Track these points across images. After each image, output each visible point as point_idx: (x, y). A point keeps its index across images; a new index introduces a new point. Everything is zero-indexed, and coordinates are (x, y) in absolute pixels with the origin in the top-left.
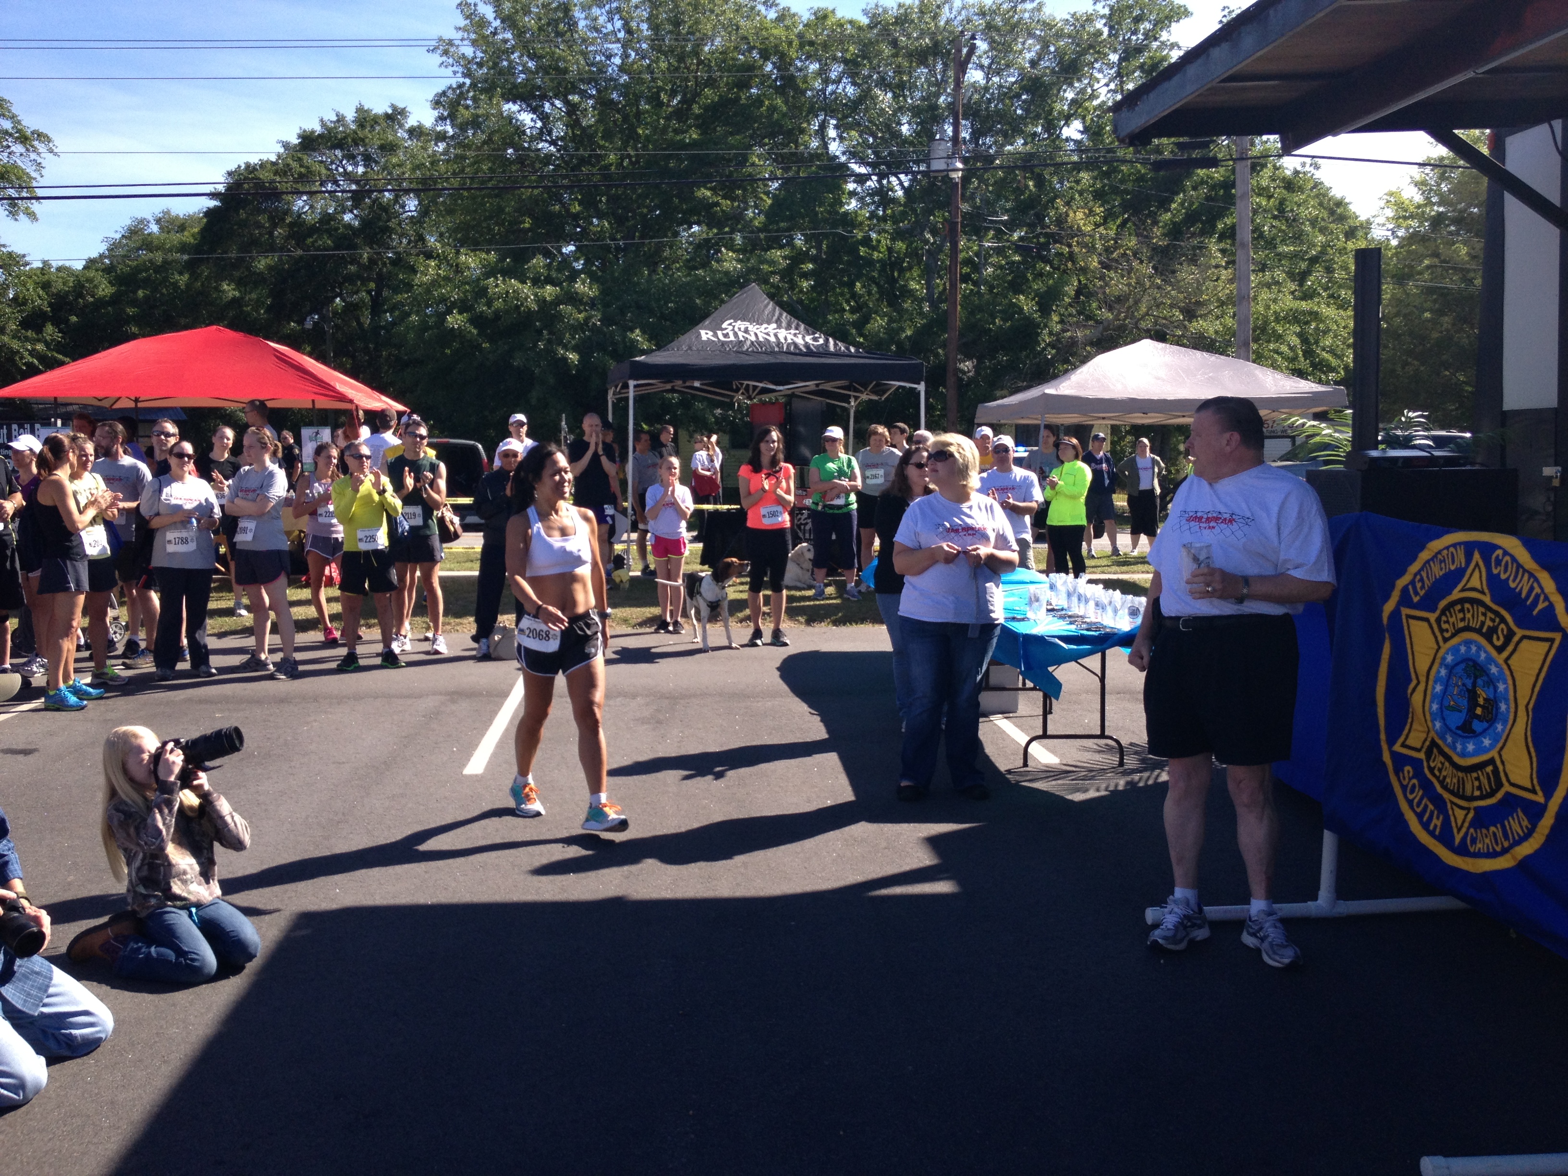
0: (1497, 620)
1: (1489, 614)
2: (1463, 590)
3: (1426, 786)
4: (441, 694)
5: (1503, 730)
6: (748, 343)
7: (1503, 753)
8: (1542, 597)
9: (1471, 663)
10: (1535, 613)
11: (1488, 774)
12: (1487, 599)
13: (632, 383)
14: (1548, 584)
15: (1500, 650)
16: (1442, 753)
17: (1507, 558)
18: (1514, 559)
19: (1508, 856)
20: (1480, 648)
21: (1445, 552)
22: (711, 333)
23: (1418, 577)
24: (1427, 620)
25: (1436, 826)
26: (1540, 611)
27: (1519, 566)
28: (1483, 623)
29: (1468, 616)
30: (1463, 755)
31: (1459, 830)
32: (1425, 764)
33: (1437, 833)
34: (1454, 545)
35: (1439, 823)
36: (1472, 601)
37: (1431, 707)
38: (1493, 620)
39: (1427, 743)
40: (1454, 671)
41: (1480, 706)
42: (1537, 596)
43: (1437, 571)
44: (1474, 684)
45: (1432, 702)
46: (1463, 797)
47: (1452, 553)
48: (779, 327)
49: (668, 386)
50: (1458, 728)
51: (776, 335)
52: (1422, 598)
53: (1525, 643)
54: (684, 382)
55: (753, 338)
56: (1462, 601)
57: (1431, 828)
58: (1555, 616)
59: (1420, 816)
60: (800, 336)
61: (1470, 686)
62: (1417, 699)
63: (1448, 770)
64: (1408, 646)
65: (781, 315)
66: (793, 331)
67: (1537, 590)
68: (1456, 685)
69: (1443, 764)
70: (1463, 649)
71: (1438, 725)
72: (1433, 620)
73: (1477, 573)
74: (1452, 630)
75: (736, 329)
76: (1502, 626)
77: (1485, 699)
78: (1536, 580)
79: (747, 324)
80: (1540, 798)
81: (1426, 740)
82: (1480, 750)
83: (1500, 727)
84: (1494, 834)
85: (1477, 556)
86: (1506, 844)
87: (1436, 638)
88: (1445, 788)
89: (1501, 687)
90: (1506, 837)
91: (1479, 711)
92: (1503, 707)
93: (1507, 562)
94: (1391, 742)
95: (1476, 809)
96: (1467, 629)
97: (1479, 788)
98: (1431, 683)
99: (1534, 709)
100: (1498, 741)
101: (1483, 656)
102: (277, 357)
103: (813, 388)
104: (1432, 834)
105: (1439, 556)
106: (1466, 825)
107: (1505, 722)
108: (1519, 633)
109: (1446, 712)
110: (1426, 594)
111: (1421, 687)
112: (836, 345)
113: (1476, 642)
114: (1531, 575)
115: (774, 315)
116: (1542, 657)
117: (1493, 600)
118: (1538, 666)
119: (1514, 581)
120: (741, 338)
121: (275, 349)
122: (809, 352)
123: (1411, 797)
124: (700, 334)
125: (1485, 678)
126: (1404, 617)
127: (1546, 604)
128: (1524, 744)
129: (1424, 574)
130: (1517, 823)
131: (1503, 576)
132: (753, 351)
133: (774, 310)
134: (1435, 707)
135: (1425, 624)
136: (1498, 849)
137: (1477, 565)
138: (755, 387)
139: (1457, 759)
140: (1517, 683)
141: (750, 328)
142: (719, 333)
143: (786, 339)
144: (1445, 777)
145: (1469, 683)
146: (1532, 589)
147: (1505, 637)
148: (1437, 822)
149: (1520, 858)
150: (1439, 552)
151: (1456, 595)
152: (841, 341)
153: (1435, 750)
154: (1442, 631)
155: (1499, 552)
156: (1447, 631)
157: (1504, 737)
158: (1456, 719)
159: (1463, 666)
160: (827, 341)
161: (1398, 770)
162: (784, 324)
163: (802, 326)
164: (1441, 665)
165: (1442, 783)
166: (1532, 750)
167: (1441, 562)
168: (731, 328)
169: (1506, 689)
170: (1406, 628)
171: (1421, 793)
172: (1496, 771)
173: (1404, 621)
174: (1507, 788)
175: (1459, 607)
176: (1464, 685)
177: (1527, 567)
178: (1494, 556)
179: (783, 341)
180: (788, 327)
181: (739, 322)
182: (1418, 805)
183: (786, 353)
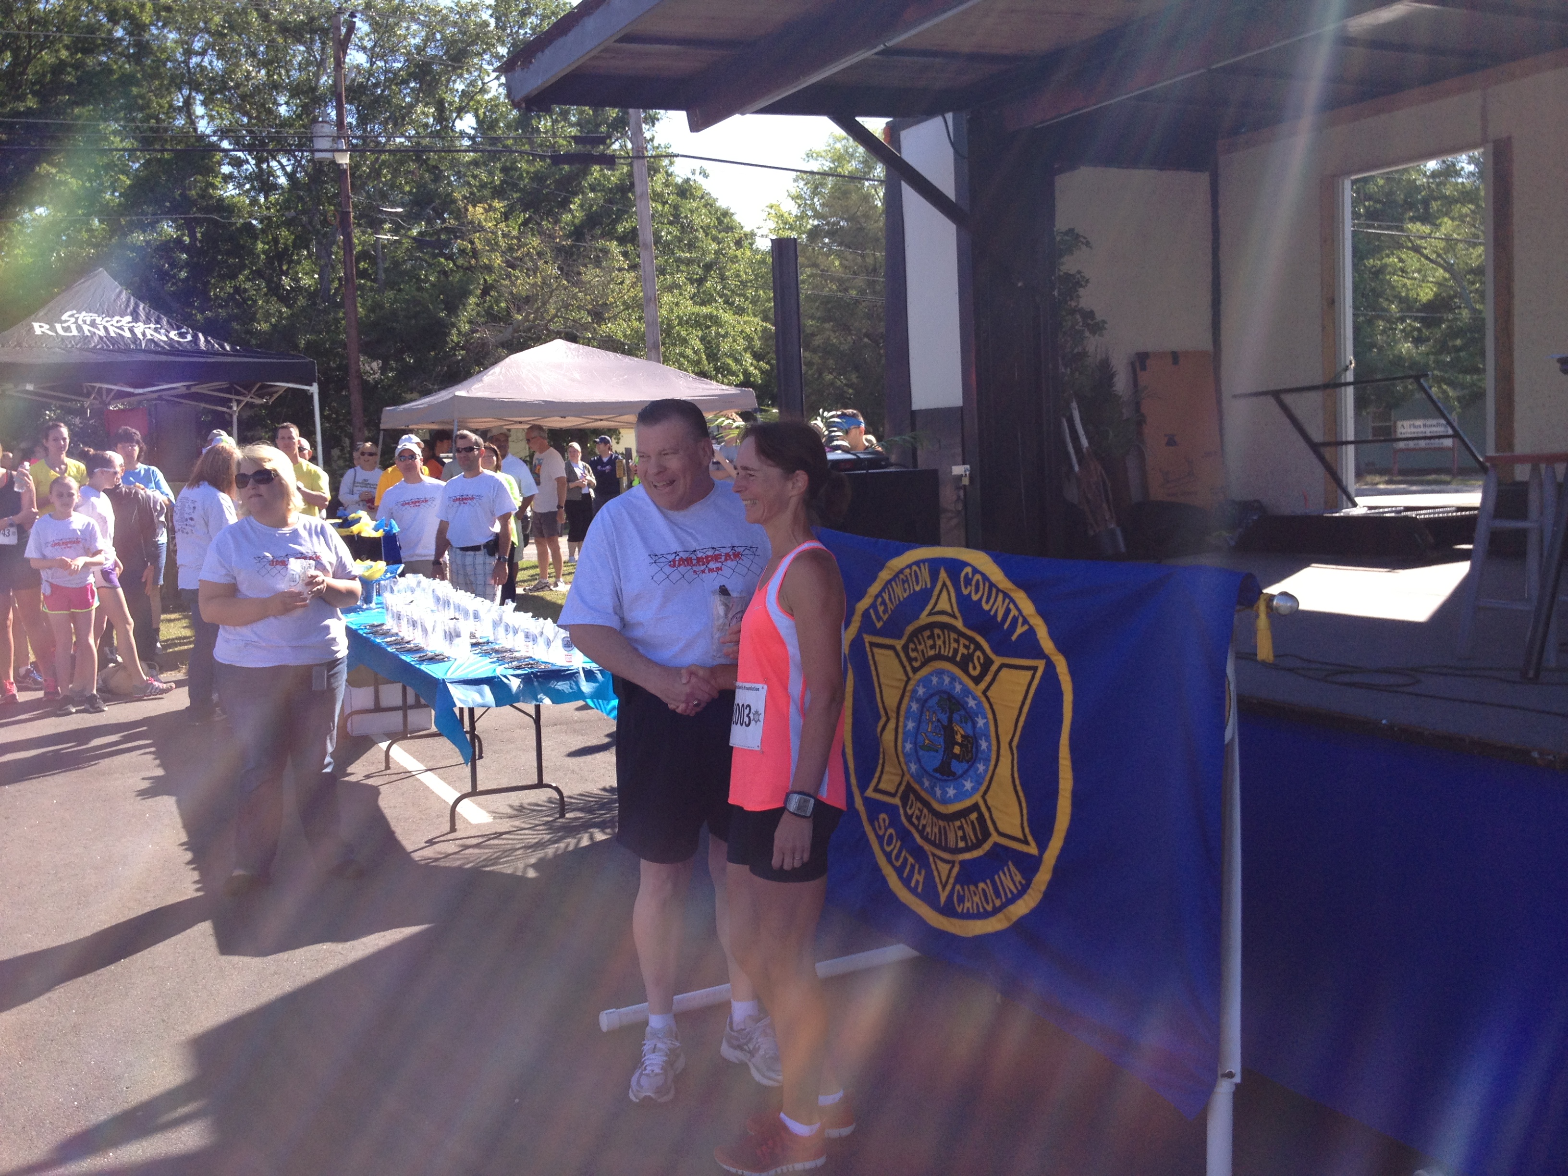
0: (972, 647)
1: (963, 641)
2: (930, 614)
3: (905, 836)
5: (986, 771)
6: (96, 339)
7: (987, 797)
8: (1020, 620)
9: (945, 696)
10: (1014, 638)
11: (972, 822)
12: (959, 624)
14: (1027, 607)
15: (977, 680)
16: (919, 798)
17: (978, 577)
18: (985, 578)
19: (1000, 916)
20: (953, 678)
21: (908, 571)
22: (46, 327)
23: (880, 600)
24: (892, 648)
25: (917, 882)
26: (1020, 636)
27: (992, 585)
28: (956, 651)
29: (939, 642)
30: (944, 801)
31: (944, 887)
32: (902, 811)
33: (920, 890)
34: (917, 563)
35: (921, 880)
36: (944, 626)
37: (904, 747)
38: (967, 647)
39: (902, 788)
40: (928, 705)
41: (958, 744)
42: (1015, 619)
43: (900, 593)
44: (950, 720)
45: (904, 741)
46: (946, 849)
47: (915, 572)
48: (136, 319)
50: (935, 770)
51: (131, 330)
52: (885, 623)
53: (1004, 672)
54: (15, 386)
55: (102, 333)
56: (931, 626)
57: (913, 884)
58: (1037, 641)
59: (899, 871)
61: (945, 723)
62: (888, 737)
63: (927, 819)
64: (875, 678)
65: (137, 306)
66: (152, 326)
67: (1014, 612)
68: (930, 720)
69: (921, 811)
70: (935, 680)
71: (913, 767)
72: (899, 648)
73: (945, 593)
74: (920, 659)
75: (80, 322)
76: (978, 653)
77: (962, 736)
78: (1012, 600)
79: (94, 316)
80: (1033, 849)
81: (900, 784)
82: (961, 795)
83: (981, 767)
84: (983, 890)
85: (943, 575)
86: (998, 903)
87: (904, 667)
88: (926, 838)
89: (981, 722)
90: (998, 895)
91: (957, 750)
92: (984, 745)
93: (978, 581)
94: (863, 788)
95: (962, 863)
96: (939, 657)
97: (964, 838)
98: (901, 719)
99: (1018, 747)
100: (981, 784)
101: (958, 688)
103: (184, 390)
104: (913, 891)
105: (901, 576)
106: (951, 881)
107: (987, 760)
108: (998, 661)
109: (921, 753)
110: (889, 618)
111: (892, 725)
112: (207, 341)
113: (948, 672)
114: (1006, 595)
115: (127, 305)
116: (1025, 688)
117: (966, 624)
118: (1020, 698)
119: (987, 602)
120: (87, 333)
122: (174, 351)
123: (888, 849)
124: (32, 328)
125: (962, 712)
126: (867, 645)
127: (1026, 627)
128: (1012, 788)
129: (886, 597)
130: (1009, 878)
131: (975, 598)
132: (102, 349)
133: (128, 301)
134: (909, 746)
135: (891, 653)
136: (989, 908)
137: (944, 584)
138: (109, 391)
139: (936, 805)
140: (998, 717)
141: (98, 320)
142: (58, 327)
143: (144, 334)
144: (924, 826)
145: (944, 718)
146: (1008, 611)
147: (981, 664)
148: (919, 877)
149: (1014, 919)
150: (901, 571)
151: (924, 618)
152: (213, 337)
153: (912, 796)
154: (910, 660)
155: (968, 570)
156: (916, 659)
157: (987, 779)
158: (934, 761)
159: (935, 699)
160: (195, 338)
161: (872, 819)
162: (142, 317)
163: (164, 320)
164: (912, 698)
165: (921, 833)
166: (1021, 794)
167: (904, 582)
168: (73, 320)
169: (986, 724)
170: (870, 657)
171: (899, 844)
172: (981, 818)
173: (868, 649)
174: (995, 838)
175: (927, 633)
176: (938, 720)
177: (1000, 586)
178: (963, 575)
179: (140, 336)
180: (148, 321)
181: (84, 313)
182: (897, 857)
183: (144, 351)
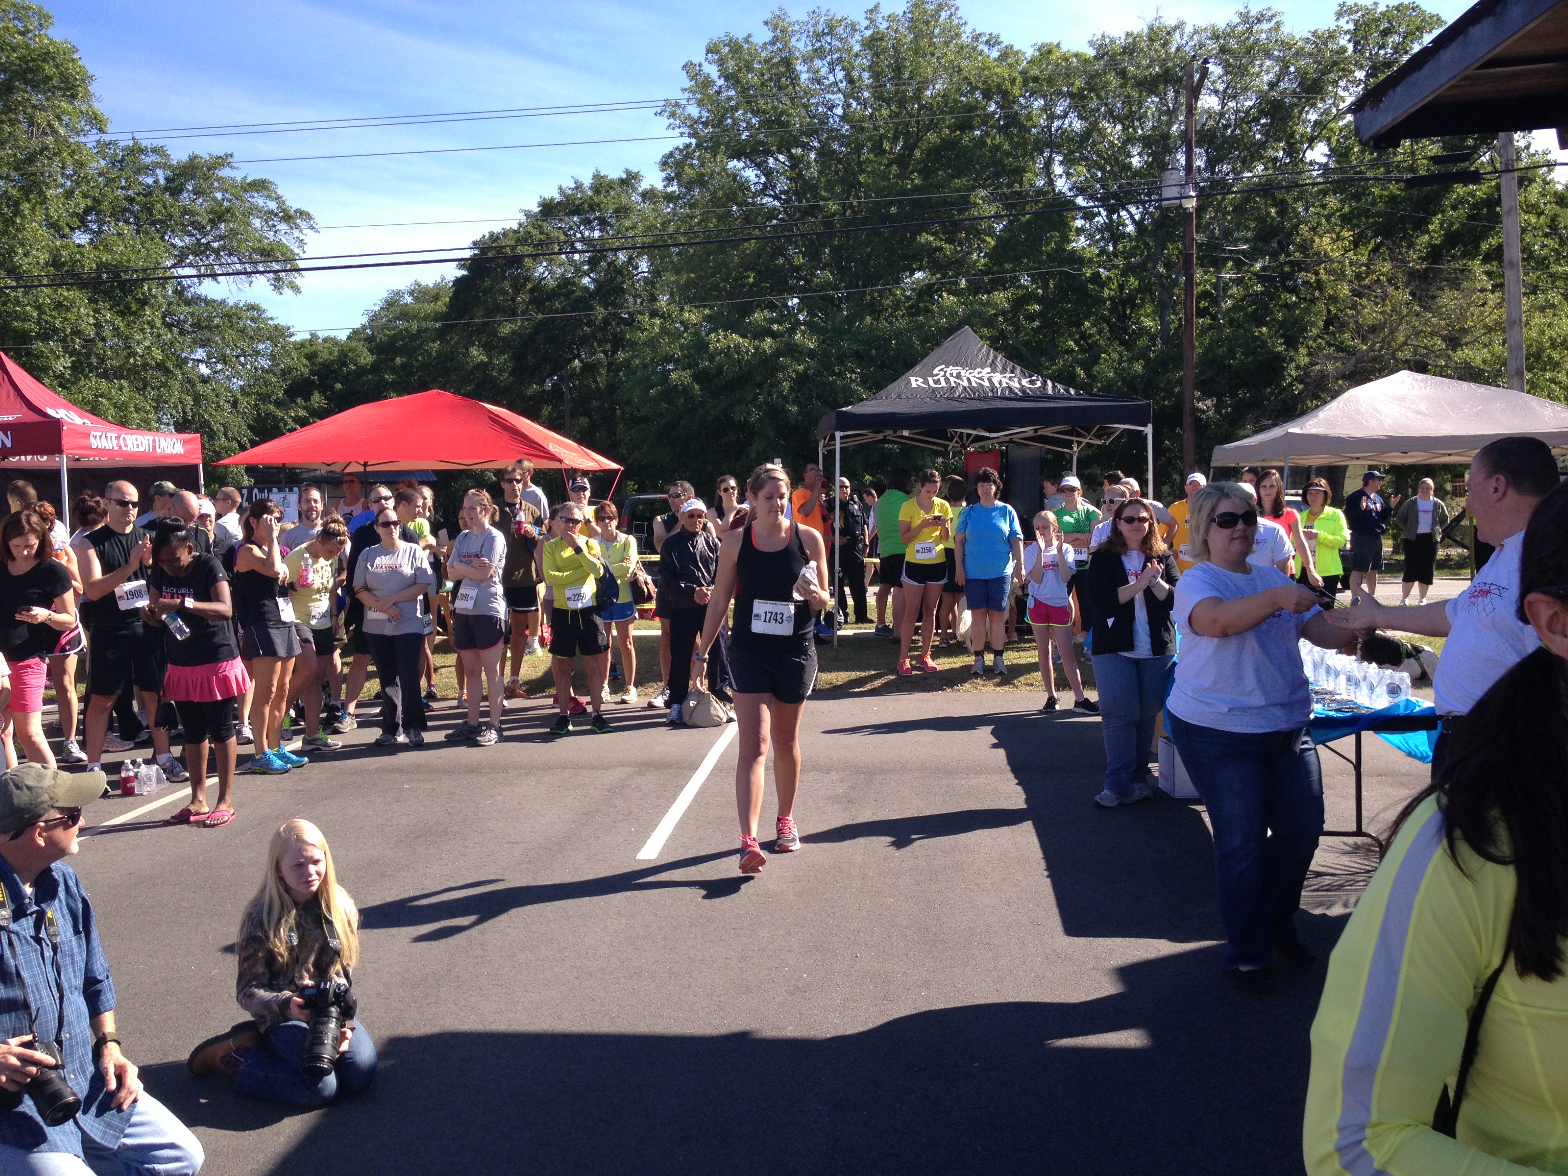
4: (629, 765)
6: (961, 389)
13: (838, 434)
22: (921, 380)
48: (994, 371)
49: (880, 436)
51: (990, 380)
54: (895, 432)
55: (966, 384)
60: (1016, 380)
65: (995, 357)
66: (1008, 375)
75: (948, 375)
79: (960, 369)
102: (491, 418)
103: (1031, 434)
112: (1054, 387)
115: (988, 358)
120: (953, 384)
121: (490, 411)
122: (1025, 396)
124: (910, 382)
132: (965, 398)
133: (988, 354)
138: (969, 435)
142: (930, 380)
143: (1000, 383)
152: (1060, 383)
160: (1044, 383)
162: (1000, 368)
163: (1019, 368)
168: (942, 373)
179: (997, 385)
180: (1004, 371)
181: (951, 367)
183: (1000, 398)
